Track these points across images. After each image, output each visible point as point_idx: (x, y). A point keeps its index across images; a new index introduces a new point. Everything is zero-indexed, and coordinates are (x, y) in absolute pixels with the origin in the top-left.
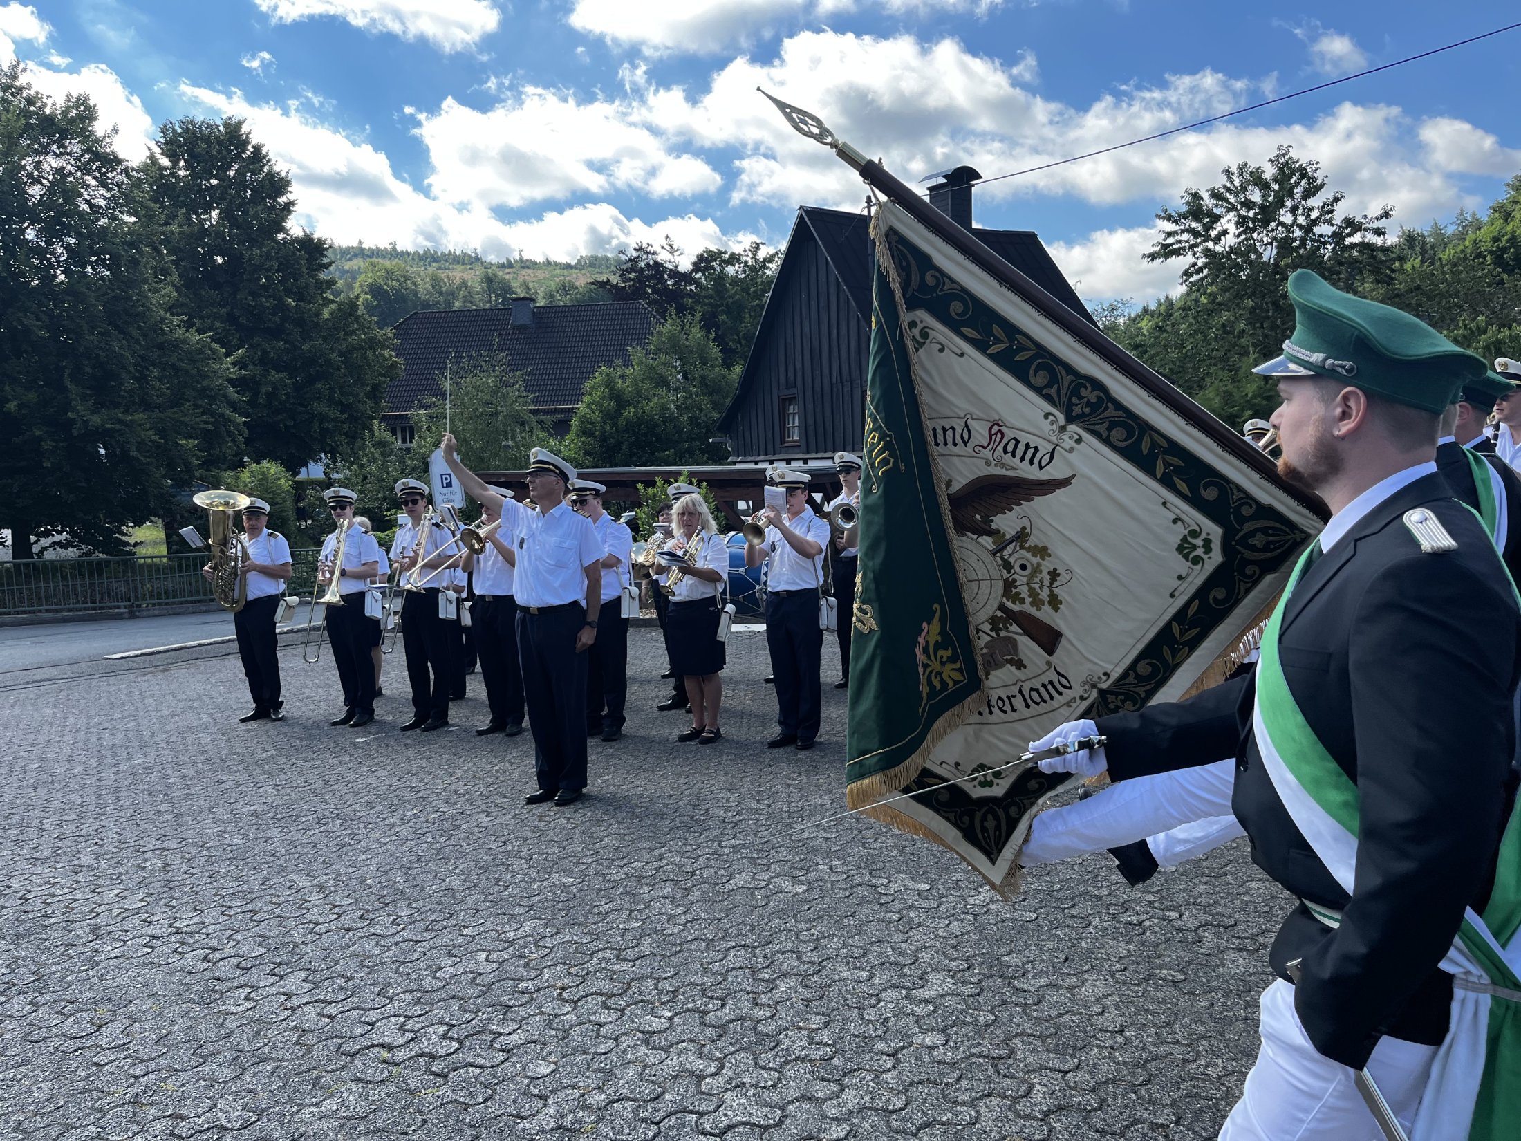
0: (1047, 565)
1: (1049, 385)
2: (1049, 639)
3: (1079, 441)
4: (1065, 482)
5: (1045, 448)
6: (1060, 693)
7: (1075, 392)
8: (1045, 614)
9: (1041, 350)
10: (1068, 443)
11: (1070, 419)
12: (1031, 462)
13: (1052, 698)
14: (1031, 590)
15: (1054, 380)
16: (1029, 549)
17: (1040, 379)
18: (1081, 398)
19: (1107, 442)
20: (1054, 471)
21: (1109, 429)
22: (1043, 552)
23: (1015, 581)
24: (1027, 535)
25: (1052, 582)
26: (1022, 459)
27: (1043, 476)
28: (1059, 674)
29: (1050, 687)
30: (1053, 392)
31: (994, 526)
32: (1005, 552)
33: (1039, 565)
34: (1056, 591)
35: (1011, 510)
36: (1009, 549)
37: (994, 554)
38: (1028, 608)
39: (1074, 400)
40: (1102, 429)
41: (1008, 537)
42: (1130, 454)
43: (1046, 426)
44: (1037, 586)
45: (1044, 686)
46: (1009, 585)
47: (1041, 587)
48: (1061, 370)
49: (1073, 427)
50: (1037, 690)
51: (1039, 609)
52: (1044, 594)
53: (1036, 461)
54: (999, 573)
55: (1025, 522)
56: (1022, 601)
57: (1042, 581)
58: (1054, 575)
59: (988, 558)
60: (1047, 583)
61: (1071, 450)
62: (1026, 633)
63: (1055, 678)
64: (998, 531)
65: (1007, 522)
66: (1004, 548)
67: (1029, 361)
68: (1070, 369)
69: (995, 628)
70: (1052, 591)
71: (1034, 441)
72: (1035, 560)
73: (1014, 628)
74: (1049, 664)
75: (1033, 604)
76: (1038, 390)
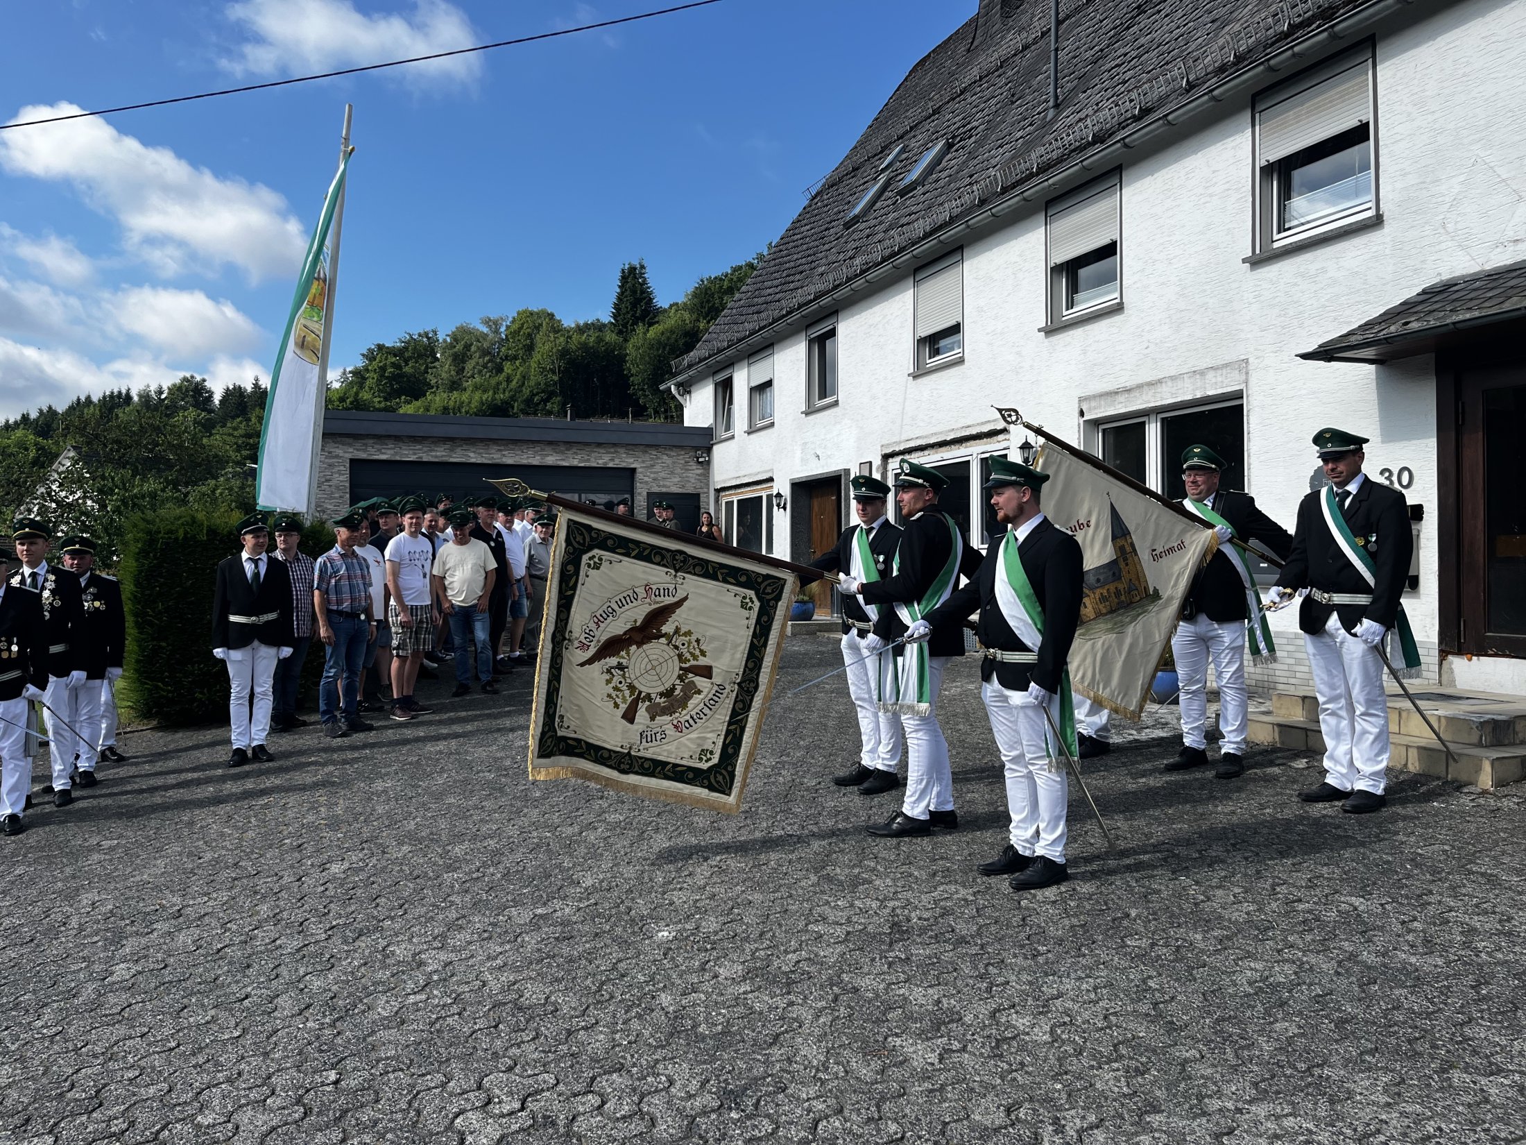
0: (693, 638)
1: (662, 560)
2: (707, 672)
3: (683, 578)
4: (686, 599)
5: (671, 587)
6: (722, 694)
7: (673, 559)
8: (703, 661)
9: (653, 547)
10: (680, 581)
11: (677, 571)
12: (668, 596)
13: (720, 698)
14: (691, 653)
15: (663, 557)
16: (682, 635)
17: (658, 558)
19: (695, 574)
20: (680, 595)
21: (692, 568)
22: (689, 633)
23: (682, 653)
24: (679, 629)
25: (698, 645)
26: (664, 596)
27: (676, 599)
28: (718, 685)
29: (717, 694)
30: (665, 562)
32: (673, 642)
33: (690, 639)
34: (701, 648)
36: (674, 639)
37: (668, 645)
38: (693, 663)
39: (674, 562)
41: (671, 634)
43: (668, 578)
44: (692, 650)
45: (714, 695)
46: (680, 656)
47: (694, 650)
48: (663, 552)
49: (679, 574)
50: (712, 699)
51: (697, 660)
52: (697, 652)
53: (670, 594)
54: (673, 653)
55: (676, 623)
56: (689, 661)
57: (694, 647)
58: (698, 641)
59: (666, 648)
60: (696, 647)
61: (682, 584)
62: (696, 675)
63: (716, 688)
66: (672, 639)
67: (650, 553)
68: (668, 550)
69: (682, 680)
70: (699, 649)
71: (666, 586)
72: (687, 639)
73: (690, 675)
74: (712, 683)
75: (694, 660)
76: (658, 564)
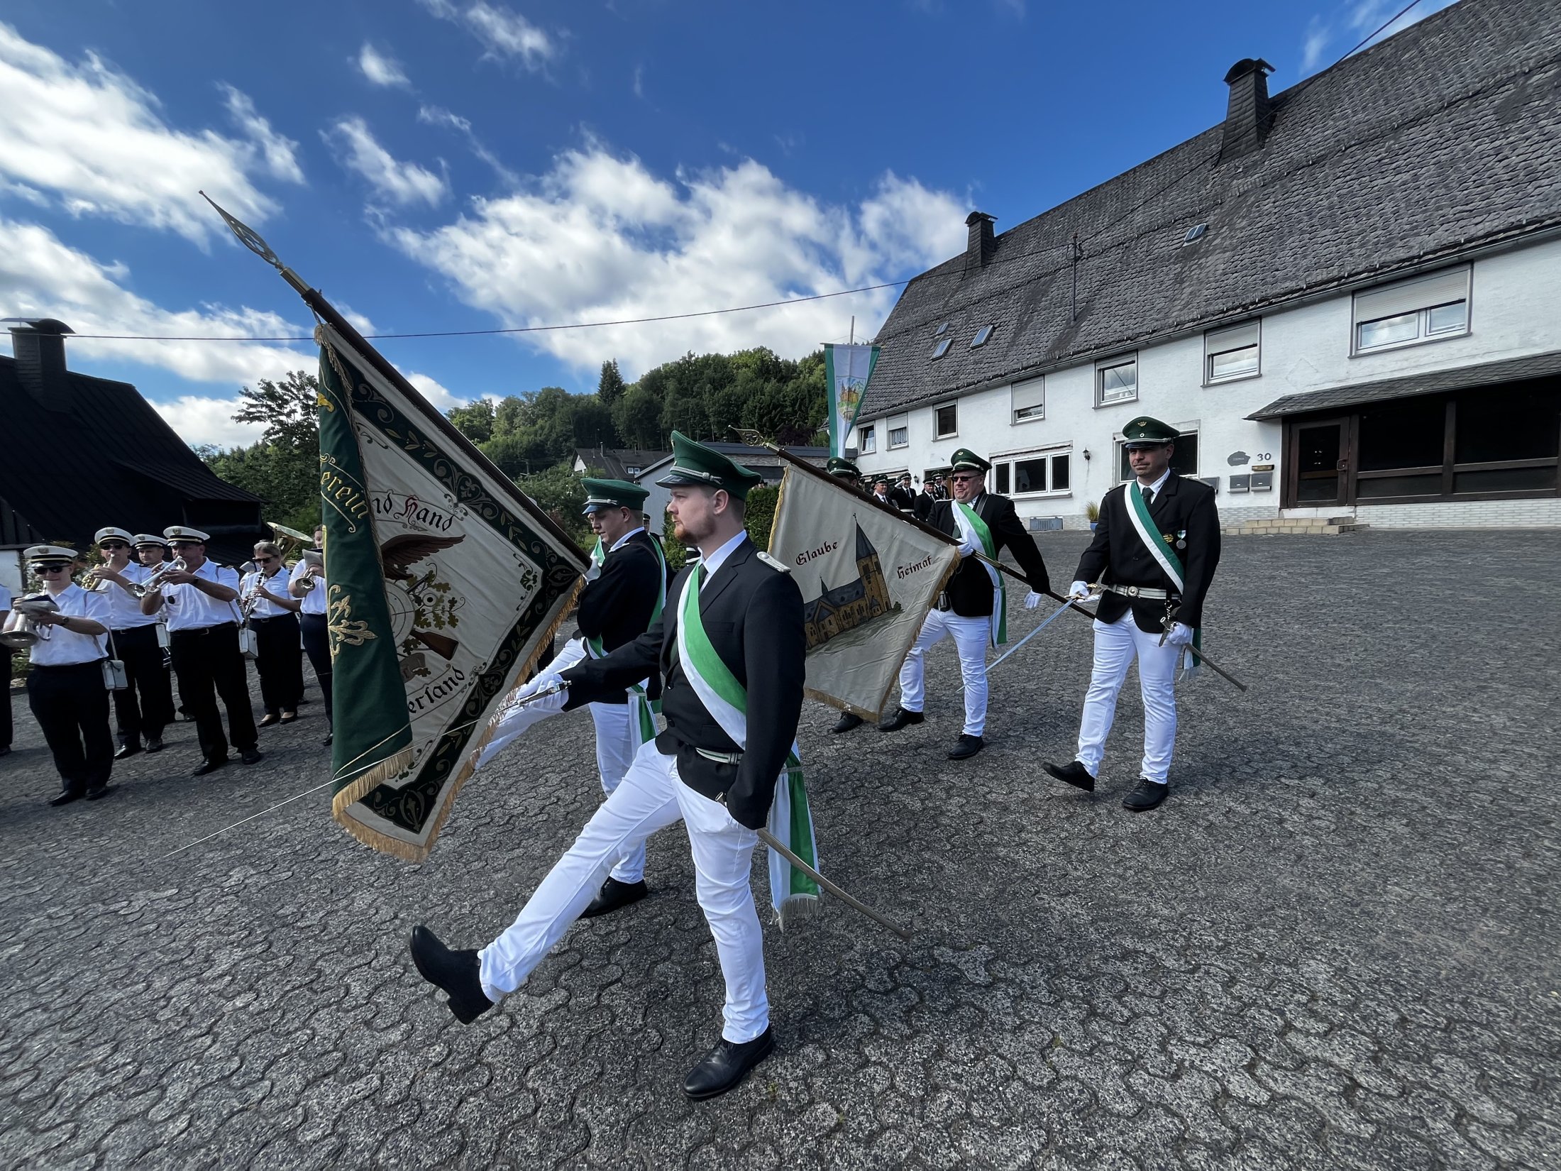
0: (448, 596)
1: (446, 476)
2: (447, 648)
3: (466, 514)
4: (459, 540)
5: (446, 517)
6: (456, 684)
7: (462, 483)
8: (447, 632)
9: (441, 454)
10: (460, 515)
11: (460, 500)
12: (437, 526)
13: (451, 689)
14: (436, 616)
15: (449, 474)
16: (433, 587)
17: (442, 472)
18: (466, 487)
19: (482, 516)
20: (452, 532)
21: (483, 509)
22: (445, 587)
23: (424, 610)
24: (434, 576)
25: (451, 608)
26: (431, 523)
27: (445, 535)
28: (456, 671)
29: (450, 682)
30: (449, 481)
31: (408, 572)
32: (417, 591)
33: (442, 596)
34: (454, 613)
35: (422, 559)
36: (420, 588)
37: (408, 593)
38: (433, 629)
39: (462, 488)
40: (479, 508)
41: (419, 579)
42: (494, 524)
43: (445, 502)
44: (439, 612)
45: (445, 683)
46: (419, 614)
47: (443, 612)
48: (454, 468)
49: (461, 505)
50: (440, 688)
51: (441, 628)
52: (445, 617)
53: (440, 524)
54: (411, 606)
55: (433, 568)
56: (429, 625)
57: (443, 608)
58: (453, 602)
59: (403, 596)
60: (447, 609)
61: (462, 519)
62: (431, 647)
63: (452, 674)
64: (411, 576)
65: (418, 569)
66: (416, 587)
67: (434, 460)
68: (459, 469)
69: (408, 648)
70: (451, 614)
71: (438, 512)
72: (439, 594)
73: (423, 646)
74: (448, 666)
75: (436, 626)
76: (440, 479)
